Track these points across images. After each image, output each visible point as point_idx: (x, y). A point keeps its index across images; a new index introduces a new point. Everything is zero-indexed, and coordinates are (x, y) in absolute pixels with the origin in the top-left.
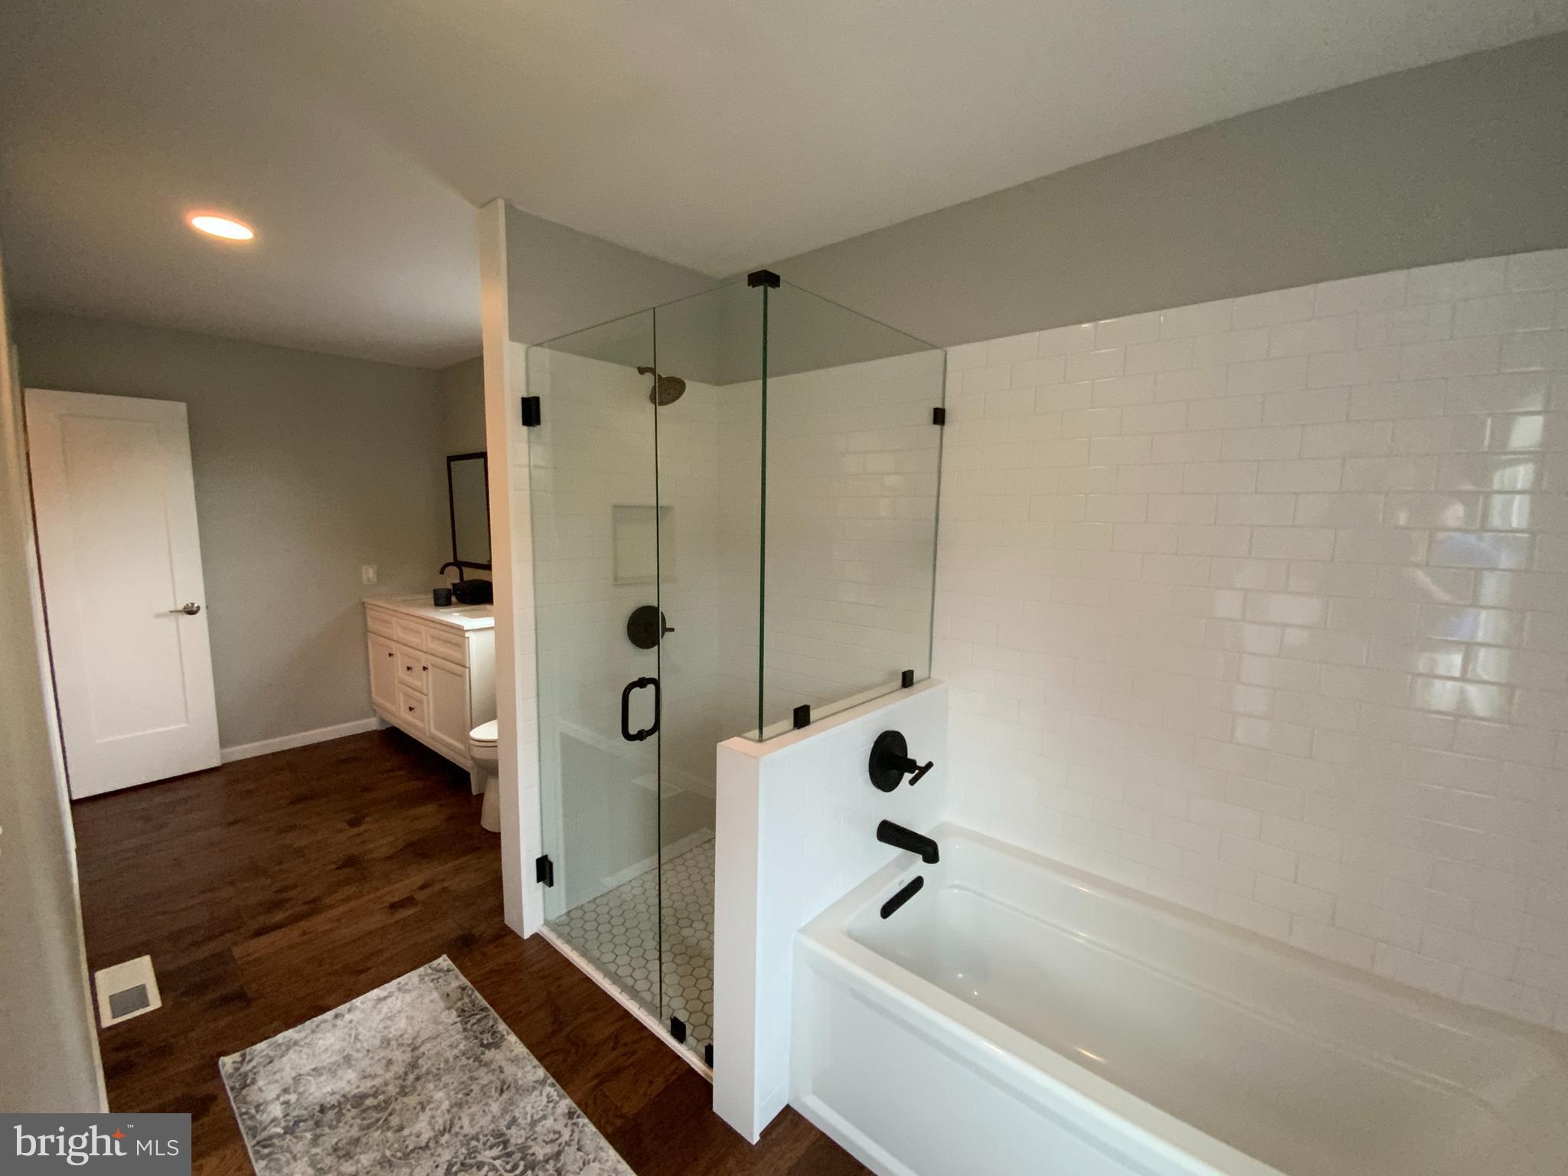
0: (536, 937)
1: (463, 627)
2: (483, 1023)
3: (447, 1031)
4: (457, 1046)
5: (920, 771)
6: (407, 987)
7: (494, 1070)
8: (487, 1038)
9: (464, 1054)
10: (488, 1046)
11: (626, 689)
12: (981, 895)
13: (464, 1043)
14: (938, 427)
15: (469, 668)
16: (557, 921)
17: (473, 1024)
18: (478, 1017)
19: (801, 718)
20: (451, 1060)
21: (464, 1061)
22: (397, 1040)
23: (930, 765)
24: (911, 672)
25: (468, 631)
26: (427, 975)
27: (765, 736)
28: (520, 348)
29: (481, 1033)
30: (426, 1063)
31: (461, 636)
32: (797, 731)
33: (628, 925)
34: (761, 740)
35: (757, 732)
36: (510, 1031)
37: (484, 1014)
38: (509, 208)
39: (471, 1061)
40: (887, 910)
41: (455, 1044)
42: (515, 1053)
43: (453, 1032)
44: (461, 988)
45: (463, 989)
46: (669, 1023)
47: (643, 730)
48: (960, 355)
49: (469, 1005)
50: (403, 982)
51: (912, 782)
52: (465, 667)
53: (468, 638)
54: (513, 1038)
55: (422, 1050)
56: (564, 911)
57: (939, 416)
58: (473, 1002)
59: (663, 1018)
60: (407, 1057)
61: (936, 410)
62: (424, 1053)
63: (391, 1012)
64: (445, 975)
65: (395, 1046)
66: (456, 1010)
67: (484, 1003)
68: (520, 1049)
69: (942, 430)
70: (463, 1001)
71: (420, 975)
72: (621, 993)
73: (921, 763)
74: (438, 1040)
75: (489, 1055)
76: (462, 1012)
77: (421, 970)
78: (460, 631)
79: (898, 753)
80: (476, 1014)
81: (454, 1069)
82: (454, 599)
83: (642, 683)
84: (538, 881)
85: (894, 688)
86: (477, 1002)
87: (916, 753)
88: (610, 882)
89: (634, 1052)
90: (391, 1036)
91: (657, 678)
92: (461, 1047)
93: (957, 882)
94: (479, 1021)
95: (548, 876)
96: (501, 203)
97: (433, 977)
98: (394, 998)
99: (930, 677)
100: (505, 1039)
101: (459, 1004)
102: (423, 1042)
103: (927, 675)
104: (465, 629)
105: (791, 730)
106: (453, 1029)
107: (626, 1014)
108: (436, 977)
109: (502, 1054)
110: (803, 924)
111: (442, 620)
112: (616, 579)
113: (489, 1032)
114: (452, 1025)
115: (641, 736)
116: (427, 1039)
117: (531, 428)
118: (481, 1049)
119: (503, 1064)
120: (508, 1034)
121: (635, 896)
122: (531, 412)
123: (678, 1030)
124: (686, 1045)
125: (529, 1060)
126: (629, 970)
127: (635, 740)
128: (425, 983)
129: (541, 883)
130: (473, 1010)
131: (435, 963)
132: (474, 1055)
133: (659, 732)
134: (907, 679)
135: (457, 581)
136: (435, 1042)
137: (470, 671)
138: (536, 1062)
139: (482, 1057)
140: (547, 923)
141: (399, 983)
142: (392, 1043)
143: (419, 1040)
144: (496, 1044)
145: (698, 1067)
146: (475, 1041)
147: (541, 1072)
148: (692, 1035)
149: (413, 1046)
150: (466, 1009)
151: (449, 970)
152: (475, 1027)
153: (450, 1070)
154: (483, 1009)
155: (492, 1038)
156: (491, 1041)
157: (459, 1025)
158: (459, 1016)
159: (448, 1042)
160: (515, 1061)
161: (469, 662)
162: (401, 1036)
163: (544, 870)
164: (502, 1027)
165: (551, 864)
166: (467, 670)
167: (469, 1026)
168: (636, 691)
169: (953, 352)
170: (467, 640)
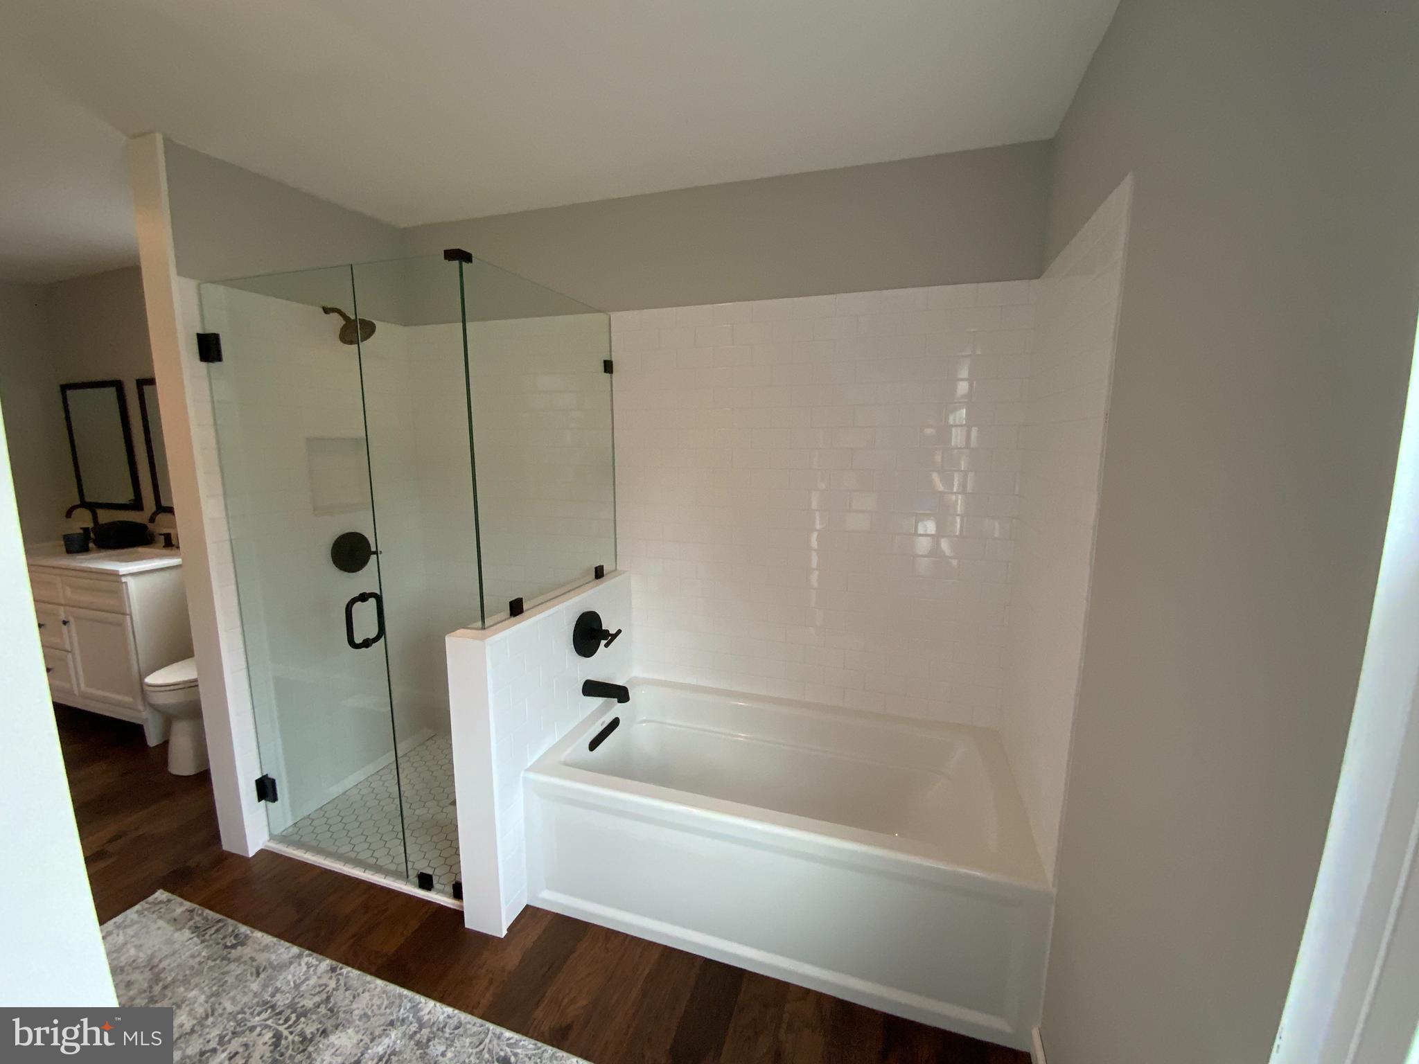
0: (262, 853)
1: (118, 571)
2: (222, 931)
3: (185, 946)
4: (199, 955)
5: (610, 637)
6: (126, 923)
7: (245, 961)
8: (230, 941)
9: (208, 959)
10: (234, 946)
11: (348, 605)
12: (661, 723)
13: (206, 950)
14: (608, 375)
15: (131, 615)
16: (284, 833)
17: (211, 935)
18: (215, 928)
19: (516, 608)
20: (196, 966)
21: (211, 963)
22: (130, 965)
23: (619, 632)
24: (601, 567)
25: (124, 575)
26: (146, 909)
27: (486, 625)
28: (191, 284)
29: (222, 939)
30: (170, 975)
31: (118, 582)
32: (513, 619)
33: (360, 819)
34: (483, 628)
35: (480, 623)
36: (253, 930)
37: (221, 924)
38: (168, 141)
39: (218, 962)
40: (594, 745)
41: (197, 954)
42: (262, 945)
43: (191, 946)
44: (189, 911)
45: (191, 911)
46: (416, 880)
47: (368, 639)
48: (620, 319)
49: (203, 922)
50: (121, 921)
51: (607, 645)
52: (125, 614)
53: (126, 583)
54: (258, 934)
55: (161, 966)
56: (290, 823)
57: (608, 367)
58: (206, 919)
59: (410, 878)
60: (148, 975)
61: (605, 362)
62: (164, 969)
63: (115, 947)
64: (167, 905)
65: (130, 971)
66: (189, 929)
67: (218, 916)
68: (268, 939)
69: (611, 378)
70: (193, 921)
71: (137, 912)
72: (364, 872)
73: (612, 631)
74: (177, 955)
75: (235, 953)
76: (195, 929)
77: (137, 907)
78: (115, 575)
79: (595, 627)
80: (213, 926)
81: (203, 972)
82: (91, 545)
83: (363, 597)
84: (259, 801)
85: (590, 579)
86: (210, 918)
87: (608, 625)
88: (336, 790)
89: (386, 910)
90: (123, 964)
91: (379, 593)
92: (204, 954)
93: (644, 718)
94: (217, 931)
95: (271, 794)
96: (159, 138)
97: (152, 910)
98: (115, 935)
99: (616, 569)
100: (250, 937)
101: (191, 923)
102: (160, 961)
103: (614, 568)
104: (121, 574)
105: (508, 619)
106: (190, 944)
107: (372, 886)
108: (158, 908)
109: (249, 948)
110: (529, 765)
111: (90, 568)
112: (315, 509)
113: (230, 937)
114: (188, 940)
115: (367, 643)
116: (164, 957)
117: (210, 364)
118: (226, 950)
119: (254, 954)
120: (252, 933)
121: (363, 796)
122: (209, 348)
123: (425, 882)
124: (434, 891)
125: (280, 945)
126: (369, 853)
127: (360, 648)
128: (145, 916)
129: (263, 802)
130: (208, 925)
131: (151, 899)
132: (219, 957)
133: (385, 638)
134: (599, 573)
135: (90, 525)
136: (173, 958)
137: (131, 618)
138: (287, 944)
139: (229, 956)
140: (272, 837)
141: (115, 923)
142: (126, 969)
143: (156, 961)
144: (241, 941)
145: (449, 903)
146: (217, 947)
147: (295, 950)
148: (438, 883)
149: (150, 967)
150: (199, 925)
151: (169, 901)
152: (213, 937)
153: (199, 973)
154: (219, 921)
155: (235, 939)
156: (234, 942)
157: (195, 939)
158: (193, 933)
159: (188, 954)
160: (266, 948)
161: (130, 607)
162: (134, 961)
163: (266, 789)
164: (244, 929)
165: (273, 781)
166: (128, 618)
167: (207, 937)
168: (358, 604)
169: (616, 316)
170: (124, 585)
